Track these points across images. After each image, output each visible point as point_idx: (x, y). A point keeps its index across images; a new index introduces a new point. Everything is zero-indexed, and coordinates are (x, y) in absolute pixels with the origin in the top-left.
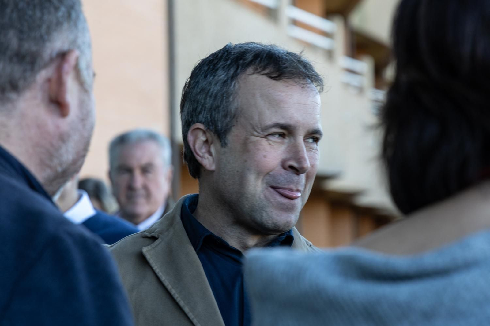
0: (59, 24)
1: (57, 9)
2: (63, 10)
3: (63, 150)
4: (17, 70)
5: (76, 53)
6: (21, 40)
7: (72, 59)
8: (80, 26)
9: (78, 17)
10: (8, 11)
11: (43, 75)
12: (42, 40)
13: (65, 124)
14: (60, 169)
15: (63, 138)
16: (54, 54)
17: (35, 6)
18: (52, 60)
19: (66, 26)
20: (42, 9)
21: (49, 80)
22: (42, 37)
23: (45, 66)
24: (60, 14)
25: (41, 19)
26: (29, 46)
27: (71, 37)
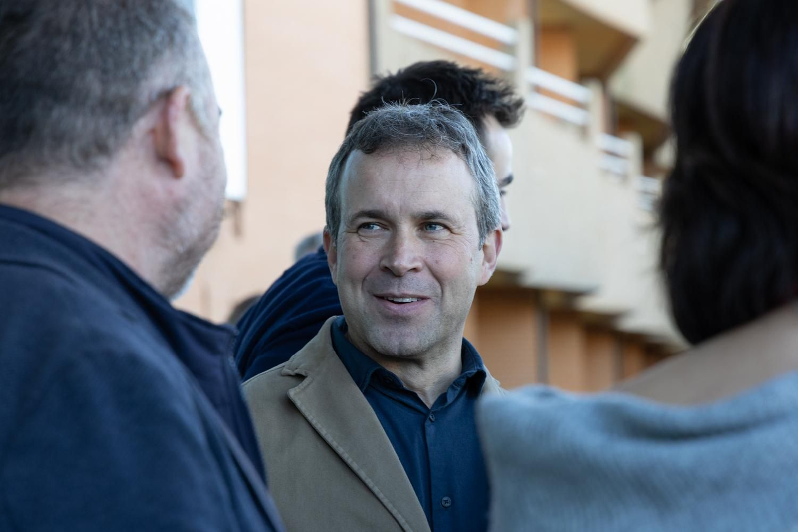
0: (157, 53)
1: (152, 33)
2: (161, 33)
3: (182, 223)
4: (103, 124)
5: (184, 91)
6: (105, 83)
7: (179, 99)
8: (189, 53)
9: (184, 40)
10: (84, 45)
11: (142, 125)
12: (135, 78)
13: (180, 188)
14: (181, 249)
15: (179, 207)
16: (154, 95)
17: (120, 33)
18: (152, 103)
19: (167, 54)
20: (131, 36)
21: (153, 131)
22: (134, 74)
23: (144, 112)
24: (158, 39)
25: (132, 50)
26: (117, 89)
27: (176, 68)
